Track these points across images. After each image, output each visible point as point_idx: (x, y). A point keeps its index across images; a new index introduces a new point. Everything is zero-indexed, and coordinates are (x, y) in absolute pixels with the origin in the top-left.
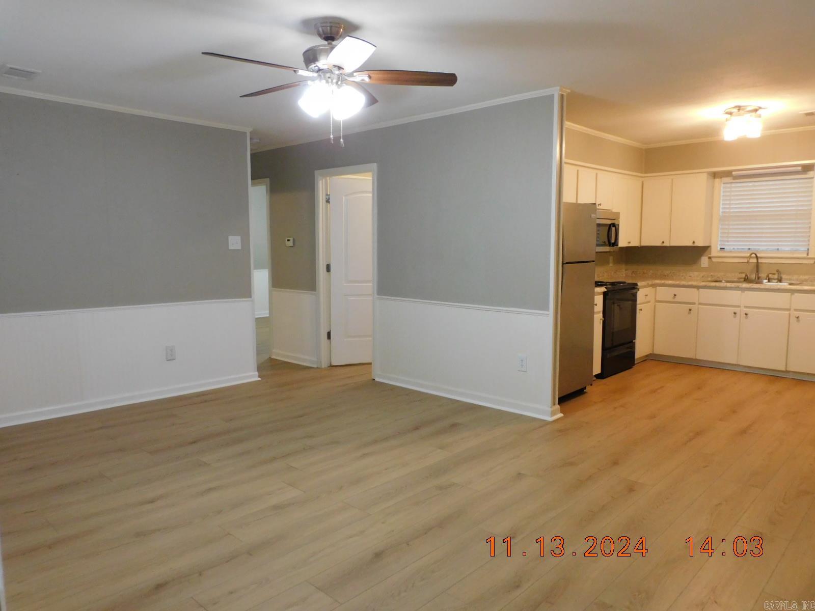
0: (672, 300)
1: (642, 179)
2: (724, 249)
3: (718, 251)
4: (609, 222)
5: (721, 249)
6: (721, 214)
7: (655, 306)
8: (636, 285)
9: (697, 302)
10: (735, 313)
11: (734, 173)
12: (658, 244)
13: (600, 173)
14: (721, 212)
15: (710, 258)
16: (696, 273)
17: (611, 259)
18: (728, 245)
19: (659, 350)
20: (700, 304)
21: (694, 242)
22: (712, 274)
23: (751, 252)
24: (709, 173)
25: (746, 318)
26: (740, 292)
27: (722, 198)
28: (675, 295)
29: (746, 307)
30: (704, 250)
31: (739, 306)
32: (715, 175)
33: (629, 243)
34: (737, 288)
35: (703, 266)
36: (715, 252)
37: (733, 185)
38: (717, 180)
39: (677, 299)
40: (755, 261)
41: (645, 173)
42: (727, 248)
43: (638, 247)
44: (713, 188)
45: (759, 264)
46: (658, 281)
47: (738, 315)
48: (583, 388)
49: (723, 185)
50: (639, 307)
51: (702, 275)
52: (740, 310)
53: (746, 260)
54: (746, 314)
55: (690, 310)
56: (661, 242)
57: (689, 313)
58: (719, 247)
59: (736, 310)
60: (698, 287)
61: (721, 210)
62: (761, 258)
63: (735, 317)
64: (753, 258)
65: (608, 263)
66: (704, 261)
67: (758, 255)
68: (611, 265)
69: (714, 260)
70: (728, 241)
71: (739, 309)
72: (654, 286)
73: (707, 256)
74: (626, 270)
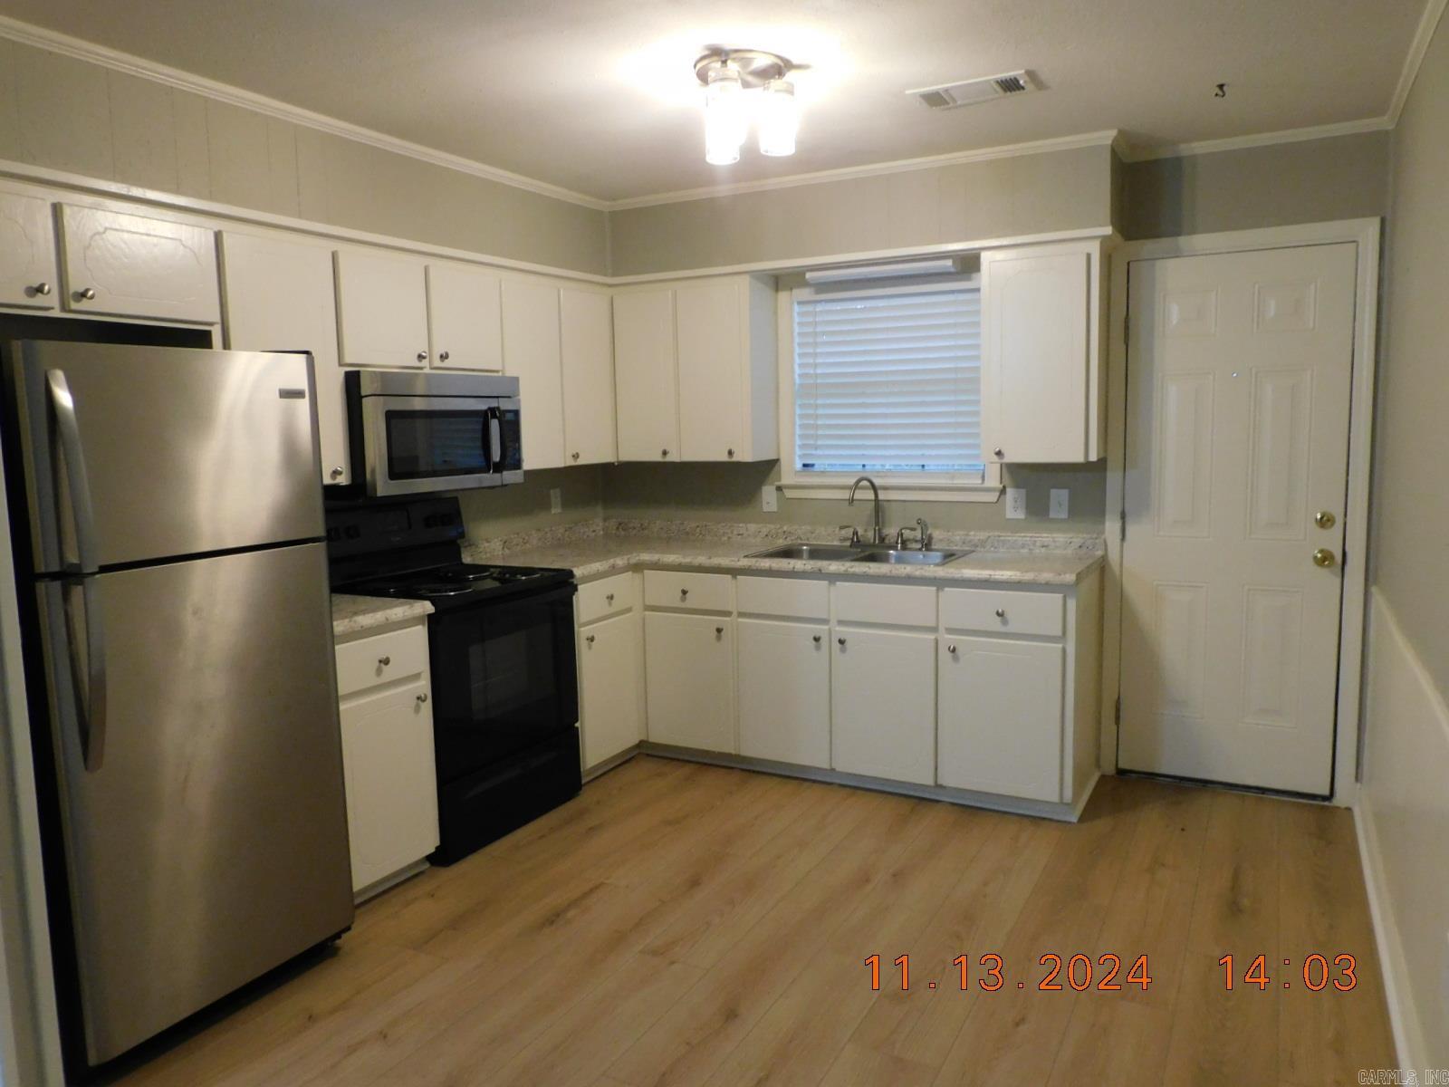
0: (678, 604)
1: (610, 291)
2: (813, 465)
3: (797, 472)
4: (482, 406)
5: (805, 465)
6: (798, 381)
7: (644, 619)
8: (570, 574)
9: (735, 613)
10: (817, 639)
11: (808, 275)
12: (656, 457)
13: (437, 267)
14: (797, 377)
15: (779, 489)
16: (752, 527)
17: (555, 495)
18: (819, 457)
19: (660, 736)
20: (741, 615)
21: (730, 453)
22: (785, 528)
23: (864, 475)
24: (757, 276)
25: (843, 651)
26: (826, 582)
27: (797, 340)
28: (684, 592)
29: (841, 623)
30: (765, 469)
31: (825, 621)
32: (780, 281)
33: (576, 456)
34: (818, 575)
35: (766, 508)
36: (789, 473)
37: (819, 308)
38: (783, 296)
39: (689, 604)
40: (870, 495)
41: (614, 275)
42: (820, 464)
43: (613, 463)
44: (776, 313)
45: (880, 503)
46: (646, 557)
47: (824, 642)
48: (327, 940)
49: (796, 308)
50: (582, 633)
51: (765, 531)
52: (830, 631)
53: (846, 495)
54: (841, 642)
55: (719, 630)
56: (661, 453)
57: (719, 638)
58: (799, 466)
59: (821, 629)
60: (734, 572)
61: (797, 370)
62: (885, 488)
63: (818, 648)
64: (864, 488)
65: (545, 505)
66: (768, 496)
67: (877, 482)
68: (556, 510)
69: (789, 494)
70: (816, 448)
71: (826, 627)
72: (638, 568)
73: (772, 484)
74: (605, 520)
